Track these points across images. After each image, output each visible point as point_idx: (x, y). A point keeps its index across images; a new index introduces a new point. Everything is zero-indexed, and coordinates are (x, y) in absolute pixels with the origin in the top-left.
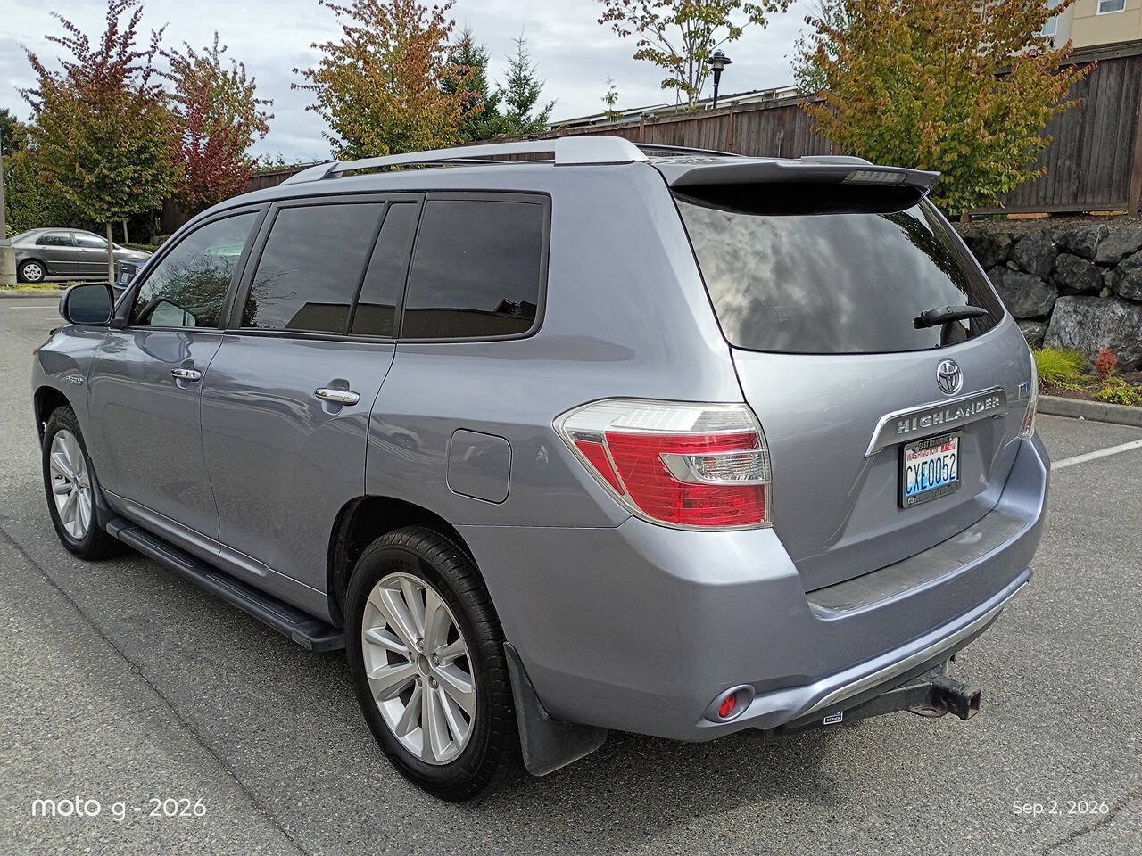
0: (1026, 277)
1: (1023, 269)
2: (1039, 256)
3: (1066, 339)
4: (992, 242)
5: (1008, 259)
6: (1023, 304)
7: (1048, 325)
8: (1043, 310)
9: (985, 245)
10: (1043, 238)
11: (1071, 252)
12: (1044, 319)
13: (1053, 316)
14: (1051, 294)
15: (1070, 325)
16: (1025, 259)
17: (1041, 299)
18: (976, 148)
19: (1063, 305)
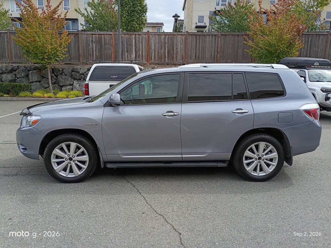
0: (67, 77)
1: (66, 75)
2: (68, 72)
3: (77, 89)
4: (58, 69)
5: (62, 73)
6: (67, 82)
7: (73, 86)
8: (72, 83)
9: (57, 70)
10: (69, 69)
11: (75, 72)
12: (72, 85)
13: (74, 84)
14: (73, 80)
15: (78, 86)
16: (66, 73)
17: (71, 81)
18: (57, 51)
19: (75, 82)
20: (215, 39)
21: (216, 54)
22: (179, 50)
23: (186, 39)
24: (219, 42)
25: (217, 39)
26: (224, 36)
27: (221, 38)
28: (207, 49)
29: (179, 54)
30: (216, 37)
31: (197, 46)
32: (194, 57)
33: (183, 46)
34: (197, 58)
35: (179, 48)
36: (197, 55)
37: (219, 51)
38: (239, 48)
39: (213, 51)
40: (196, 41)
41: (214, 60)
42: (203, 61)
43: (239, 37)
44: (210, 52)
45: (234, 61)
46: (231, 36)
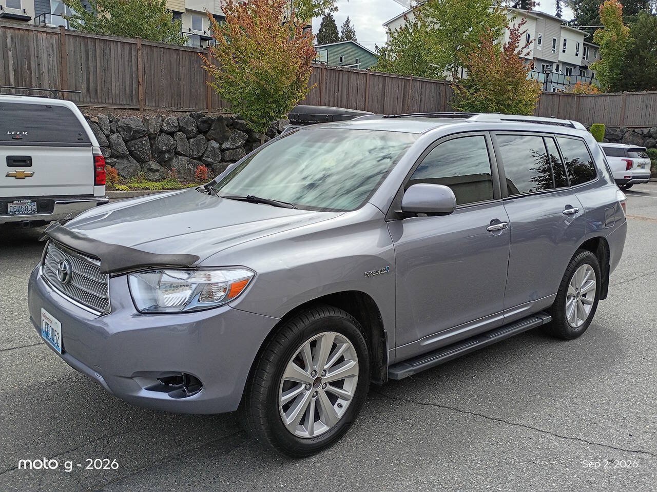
20: (130, 53)
21: (135, 86)
22: (44, 70)
23: (61, 45)
24: (140, 60)
25: (133, 53)
26: (149, 48)
27: (143, 53)
28: (113, 75)
29: (47, 78)
30: (131, 49)
31: (91, 64)
32: (85, 90)
33: (54, 61)
34: (92, 95)
35: (46, 64)
36: (92, 85)
37: (140, 80)
38: (182, 77)
39: (127, 78)
40: (87, 52)
41: (132, 100)
42: (107, 101)
43: (178, 54)
44: (121, 81)
45: (173, 105)
46: (162, 50)
